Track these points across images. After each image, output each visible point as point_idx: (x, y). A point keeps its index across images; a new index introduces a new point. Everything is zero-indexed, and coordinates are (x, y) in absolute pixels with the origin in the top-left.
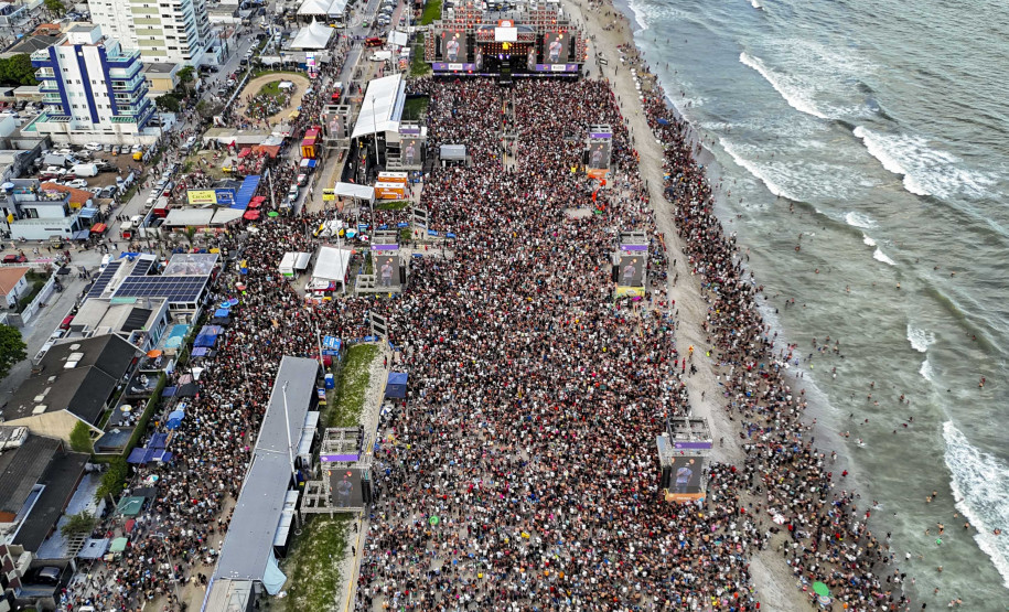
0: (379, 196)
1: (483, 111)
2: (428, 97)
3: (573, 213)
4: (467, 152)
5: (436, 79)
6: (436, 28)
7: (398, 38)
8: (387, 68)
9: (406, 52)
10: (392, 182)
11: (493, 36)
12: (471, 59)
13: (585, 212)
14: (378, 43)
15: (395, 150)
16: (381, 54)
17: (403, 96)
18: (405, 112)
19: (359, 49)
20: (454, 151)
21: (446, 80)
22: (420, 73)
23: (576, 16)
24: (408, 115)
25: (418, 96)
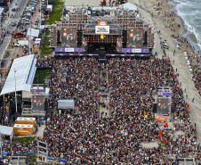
0: (16, 133)
1: (87, 78)
2: (51, 69)
3: (146, 145)
4: (76, 105)
5: (57, 57)
6: (56, 25)
7: (33, 32)
8: (26, 51)
9: (38, 41)
10: (25, 124)
11: (94, 31)
12: (79, 44)
13: (154, 145)
14: (21, 36)
15: (28, 103)
16: (22, 42)
17: (34, 69)
18: (35, 78)
19: (9, 38)
20: (67, 103)
21: (63, 58)
22: (47, 54)
23: (147, 19)
24: (38, 80)
25: (45, 68)
